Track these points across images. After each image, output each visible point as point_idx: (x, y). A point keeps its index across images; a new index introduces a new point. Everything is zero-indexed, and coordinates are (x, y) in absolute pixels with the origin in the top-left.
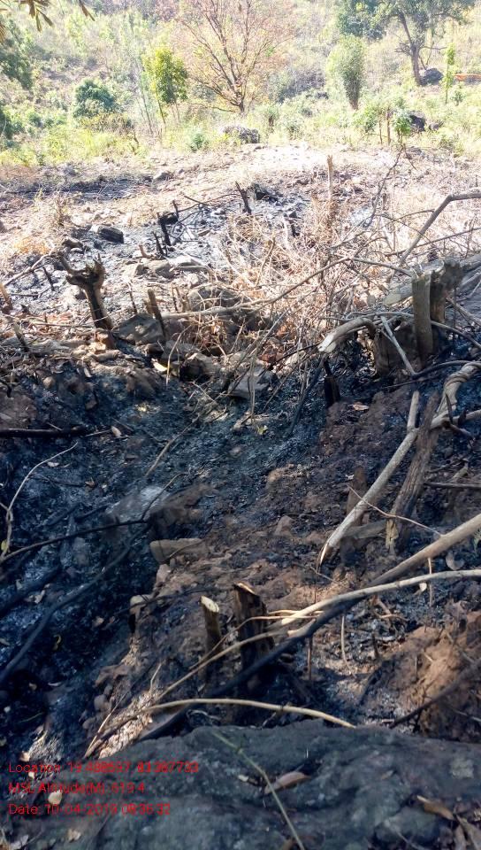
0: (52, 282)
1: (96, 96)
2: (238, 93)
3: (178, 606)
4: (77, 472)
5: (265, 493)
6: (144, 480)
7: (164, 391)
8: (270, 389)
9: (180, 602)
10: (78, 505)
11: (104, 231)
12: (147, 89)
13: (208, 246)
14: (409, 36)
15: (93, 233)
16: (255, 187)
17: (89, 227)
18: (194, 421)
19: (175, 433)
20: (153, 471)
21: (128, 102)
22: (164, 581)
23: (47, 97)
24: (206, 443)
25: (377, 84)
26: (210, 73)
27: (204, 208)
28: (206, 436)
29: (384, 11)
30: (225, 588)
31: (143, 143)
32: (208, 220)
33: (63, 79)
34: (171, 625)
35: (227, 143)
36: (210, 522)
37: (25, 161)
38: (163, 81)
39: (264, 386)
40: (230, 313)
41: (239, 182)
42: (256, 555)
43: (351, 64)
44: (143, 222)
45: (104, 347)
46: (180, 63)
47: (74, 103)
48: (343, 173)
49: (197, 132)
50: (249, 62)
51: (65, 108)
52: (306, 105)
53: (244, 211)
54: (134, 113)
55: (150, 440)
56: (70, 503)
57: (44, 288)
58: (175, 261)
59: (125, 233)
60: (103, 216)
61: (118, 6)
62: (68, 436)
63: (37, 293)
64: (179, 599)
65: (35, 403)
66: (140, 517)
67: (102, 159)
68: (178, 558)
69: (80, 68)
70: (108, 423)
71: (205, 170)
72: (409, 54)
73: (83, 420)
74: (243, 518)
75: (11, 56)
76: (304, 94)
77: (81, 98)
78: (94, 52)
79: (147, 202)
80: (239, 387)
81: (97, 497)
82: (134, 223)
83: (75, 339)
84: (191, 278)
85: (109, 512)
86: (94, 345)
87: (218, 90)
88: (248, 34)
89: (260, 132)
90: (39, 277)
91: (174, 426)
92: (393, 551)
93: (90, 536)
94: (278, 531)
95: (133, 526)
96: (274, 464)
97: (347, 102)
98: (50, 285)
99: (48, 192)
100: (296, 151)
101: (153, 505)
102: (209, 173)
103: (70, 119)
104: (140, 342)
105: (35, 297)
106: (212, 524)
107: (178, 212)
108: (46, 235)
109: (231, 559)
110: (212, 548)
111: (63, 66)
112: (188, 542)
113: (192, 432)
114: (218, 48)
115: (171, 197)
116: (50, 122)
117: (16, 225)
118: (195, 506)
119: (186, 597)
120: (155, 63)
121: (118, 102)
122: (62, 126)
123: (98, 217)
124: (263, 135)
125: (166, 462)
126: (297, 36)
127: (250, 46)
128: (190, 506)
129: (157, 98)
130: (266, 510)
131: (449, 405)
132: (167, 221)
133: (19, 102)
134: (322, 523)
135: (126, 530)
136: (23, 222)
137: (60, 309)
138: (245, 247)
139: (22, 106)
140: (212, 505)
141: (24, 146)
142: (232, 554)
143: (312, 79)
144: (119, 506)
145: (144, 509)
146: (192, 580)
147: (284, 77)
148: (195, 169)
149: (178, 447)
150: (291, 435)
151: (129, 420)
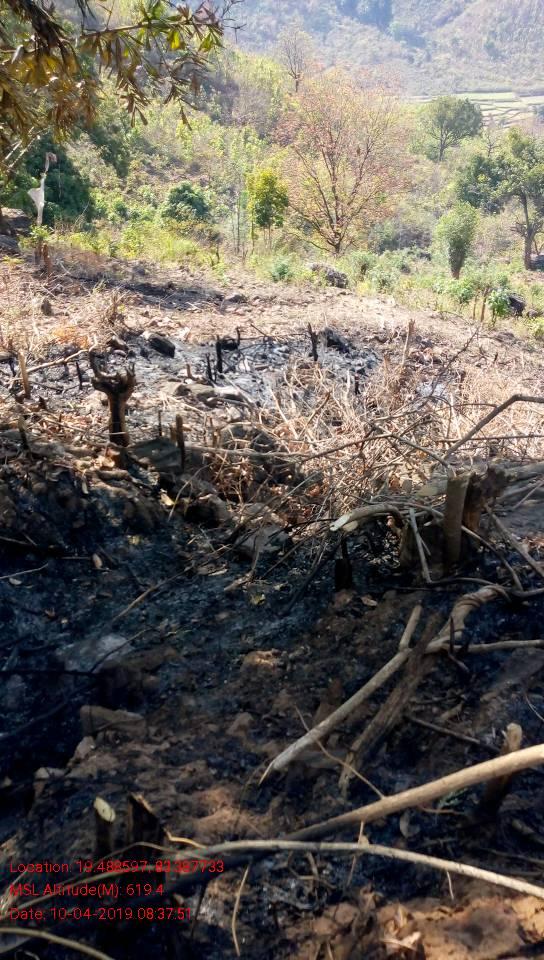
0: (82, 380)
1: (190, 201)
2: (337, 234)
3: (86, 794)
4: (39, 597)
5: (237, 676)
6: (108, 625)
7: (163, 527)
8: (281, 553)
9: (90, 790)
10: (28, 636)
11: (155, 340)
12: (244, 207)
13: (262, 383)
14: (527, 217)
15: (144, 339)
16: (328, 333)
17: (141, 332)
18: (187, 569)
19: (163, 578)
20: (124, 616)
21: (222, 215)
22: (83, 757)
23: (140, 190)
24: (192, 599)
25: (485, 257)
26: (313, 207)
27: (268, 342)
28: (195, 590)
29: (507, 188)
30: (144, 786)
31: (224, 261)
32: (270, 356)
33: (161, 176)
34: (70, 815)
35: (311, 281)
36: (163, 696)
37: (95, 248)
38: (262, 204)
39: (275, 548)
40: (262, 460)
41: (314, 323)
42: (197, 752)
43: (461, 231)
44: (200, 341)
45: (112, 464)
46: (284, 190)
47: (166, 202)
48: (426, 340)
49: (283, 262)
50: (355, 205)
51: (155, 206)
52: (406, 262)
53: (310, 355)
54: (226, 228)
55: (132, 579)
56: (20, 631)
57: (71, 385)
58: (222, 390)
59: (177, 346)
60: (160, 324)
61: (236, 120)
62: (42, 554)
63: (62, 387)
64: (90, 785)
65: (17, 508)
66: (89, 669)
67: (175, 265)
68: (108, 733)
69: (182, 171)
70: (91, 549)
71: (281, 304)
72: (523, 235)
73: (65, 539)
74: (202, 701)
75: (113, 142)
76: (407, 250)
77: (173, 200)
78: (200, 158)
79: (211, 321)
80: (246, 543)
81: (53, 631)
82: (191, 339)
83: (84, 447)
84: (232, 411)
85: (59, 653)
86: (101, 459)
87: (317, 226)
88: (361, 178)
89: (348, 278)
90: (70, 371)
91: (163, 570)
92: (345, 793)
93: (30, 677)
94: (232, 729)
95: (79, 677)
96: (259, 644)
97: (448, 269)
98: (78, 383)
99: (110, 285)
100: (382, 306)
101: (110, 657)
102: (285, 307)
103: (157, 218)
104: (153, 468)
105: (59, 391)
106: (164, 699)
107: (240, 339)
108: (94, 329)
109: (167, 750)
110: (153, 730)
111: (164, 164)
112: (125, 716)
113: (182, 581)
114: (327, 185)
115: (238, 322)
116: (136, 216)
117: (65, 311)
118: (154, 672)
119: (98, 785)
120: (258, 184)
121: (212, 213)
122: (147, 223)
123: (154, 324)
124: (352, 282)
125: (142, 609)
126: (413, 191)
127: (359, 190)
128: (147, 671)
129: (252, 218)
130: (230, 698)
131: (453, 632)
132: (226, 346)
133: (109, 188)
134: (285, 732)
135: (71, 681)
136: (72, 310)
137: (81, 411)
138: (300, 393)
139: (111, 193)
140: (173, 675)
141: (101, 234)
142: (172, 744)
143: (418, 237)
144: (71, 649)
145: (97, 660)
146: (113, 766)
147: (389, 228)
148: (271, 300)
149: (161, 596)
150: (287, 614)
151: (116, 551)
